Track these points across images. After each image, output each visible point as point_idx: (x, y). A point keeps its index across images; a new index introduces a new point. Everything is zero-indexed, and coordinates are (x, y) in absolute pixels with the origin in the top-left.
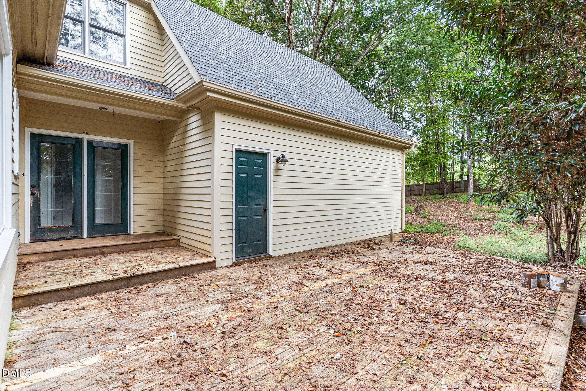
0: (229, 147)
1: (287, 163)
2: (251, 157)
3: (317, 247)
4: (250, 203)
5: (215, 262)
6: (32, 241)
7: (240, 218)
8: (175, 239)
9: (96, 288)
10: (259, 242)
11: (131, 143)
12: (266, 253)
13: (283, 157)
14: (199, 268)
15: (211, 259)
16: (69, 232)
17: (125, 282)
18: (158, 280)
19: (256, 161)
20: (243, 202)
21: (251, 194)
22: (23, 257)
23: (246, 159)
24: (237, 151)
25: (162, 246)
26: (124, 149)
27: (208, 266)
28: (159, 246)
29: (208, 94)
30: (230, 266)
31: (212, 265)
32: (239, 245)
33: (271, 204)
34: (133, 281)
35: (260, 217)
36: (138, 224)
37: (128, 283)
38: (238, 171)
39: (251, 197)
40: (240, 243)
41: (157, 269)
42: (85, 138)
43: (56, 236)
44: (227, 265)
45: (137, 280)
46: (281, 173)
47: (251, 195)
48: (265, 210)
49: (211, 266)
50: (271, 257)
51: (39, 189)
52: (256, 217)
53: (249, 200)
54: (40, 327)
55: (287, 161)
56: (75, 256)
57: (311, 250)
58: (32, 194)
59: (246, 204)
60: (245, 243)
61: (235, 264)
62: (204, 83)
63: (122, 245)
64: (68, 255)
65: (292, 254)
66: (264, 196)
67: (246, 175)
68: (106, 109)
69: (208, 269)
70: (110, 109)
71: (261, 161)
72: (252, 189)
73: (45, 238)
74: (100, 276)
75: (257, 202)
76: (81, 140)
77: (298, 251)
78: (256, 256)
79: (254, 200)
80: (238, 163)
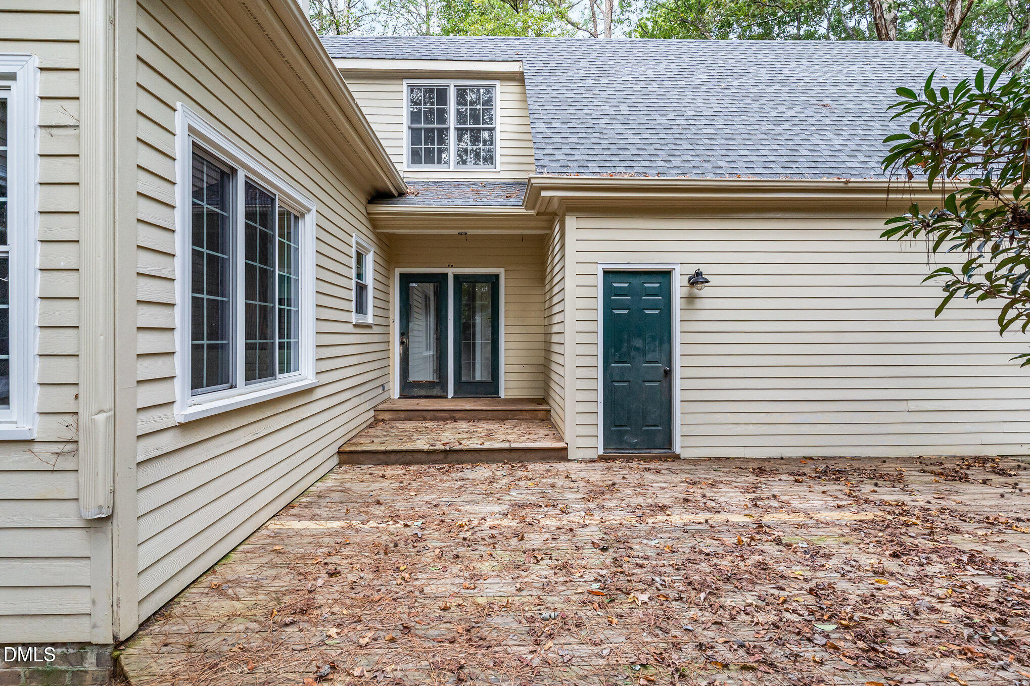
0: (590, 269)
1: (706, 284)
2: (636, 281)
3: (801, 455)
4: (634, 358)
5: (566, 449)
6: (403, 396)
7: (616, 384)
8: (543, 410)
9: (411, 457)
10: (653, 428)
11: (501, 271)
12: (670, 449)
13: (698, 273)
14: (541, 454)
15: (561, 445)
16: (435, 390)
17: (442, 456)
18: (481, 461)
19: (646, 285)
20: (620, 357)
21: (638, 343)
22: (379, 412)
23: (626, 285)
24: (606, 273)
25: (525, 417)
26: (493, 281)
27: (555, 454)
28: (521, 417)
29: (544, 194)
30: (593, 461)
31: (562, 454)
32: (613, 429)
33: (678, 361)
34: (451, 457)
35: (657, 384)
36: (512, 384)
37: (446, 458)
38: (609, 306)
39: (637, 349)
40: (616, 426)
41: (481, 447)
42: (451, 272)
43: (423, 392)
44: (588, 457)
45: (455, 456)
46: (699, 304)
47: (638, 345)
48: (668, 373)
49: (560, 454)
50: (677, 457)
51: (408, 338)
52: (647, 384)
53: (633, 353)
54: (338, 484)
55: (707, 282)
56: (425, 419)
57: (782, 458)
58: (402, 343)
59: (628, 360)
60: (626, 426)
61: (601, 459)
62: (533, 181)
63: (474, 410)
64: (418, 416)
65: (728, 458)
66: (665, 346)
67: (626, 312)
68: (466, 234)
69: (555, 459)
70: (470, 232)
71: (657, 285)
72: (639, 336)
73: (413, 394)
74: (422, 444)
75: (649, 357)
76: (446, 275)
77: (747, 456)
78: (647, 451)
79: (644, 354)
80: (609, 291)
